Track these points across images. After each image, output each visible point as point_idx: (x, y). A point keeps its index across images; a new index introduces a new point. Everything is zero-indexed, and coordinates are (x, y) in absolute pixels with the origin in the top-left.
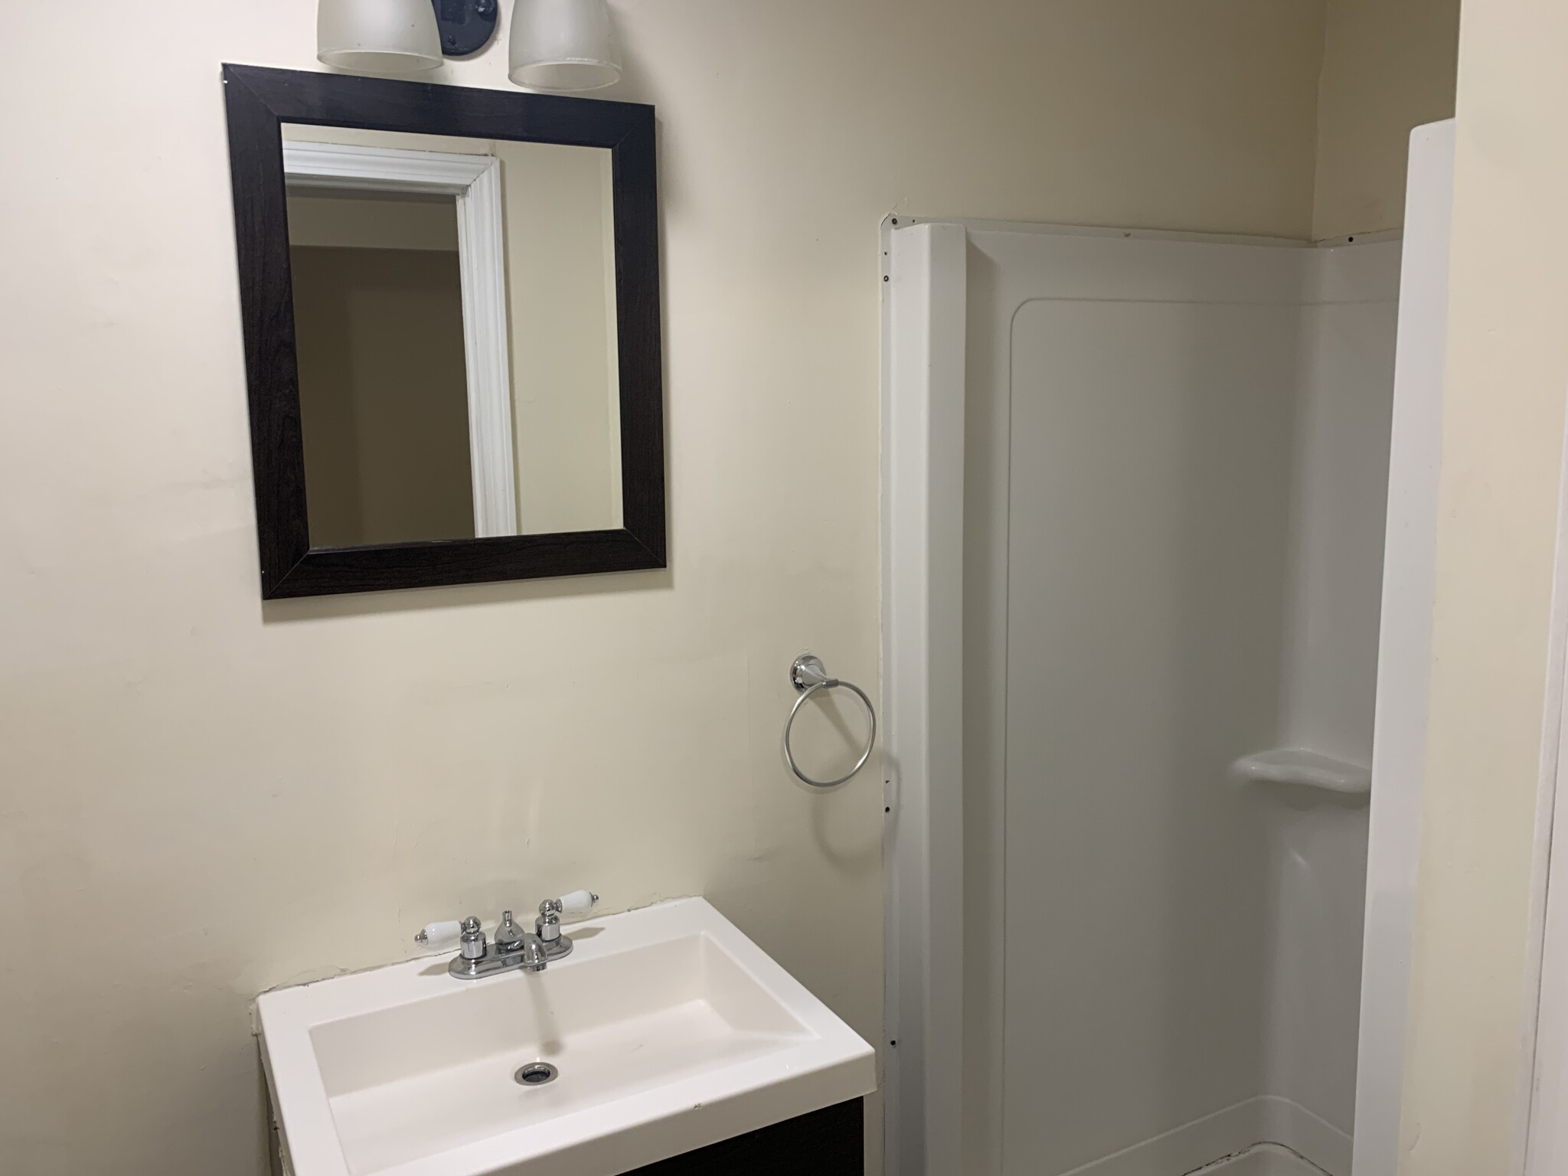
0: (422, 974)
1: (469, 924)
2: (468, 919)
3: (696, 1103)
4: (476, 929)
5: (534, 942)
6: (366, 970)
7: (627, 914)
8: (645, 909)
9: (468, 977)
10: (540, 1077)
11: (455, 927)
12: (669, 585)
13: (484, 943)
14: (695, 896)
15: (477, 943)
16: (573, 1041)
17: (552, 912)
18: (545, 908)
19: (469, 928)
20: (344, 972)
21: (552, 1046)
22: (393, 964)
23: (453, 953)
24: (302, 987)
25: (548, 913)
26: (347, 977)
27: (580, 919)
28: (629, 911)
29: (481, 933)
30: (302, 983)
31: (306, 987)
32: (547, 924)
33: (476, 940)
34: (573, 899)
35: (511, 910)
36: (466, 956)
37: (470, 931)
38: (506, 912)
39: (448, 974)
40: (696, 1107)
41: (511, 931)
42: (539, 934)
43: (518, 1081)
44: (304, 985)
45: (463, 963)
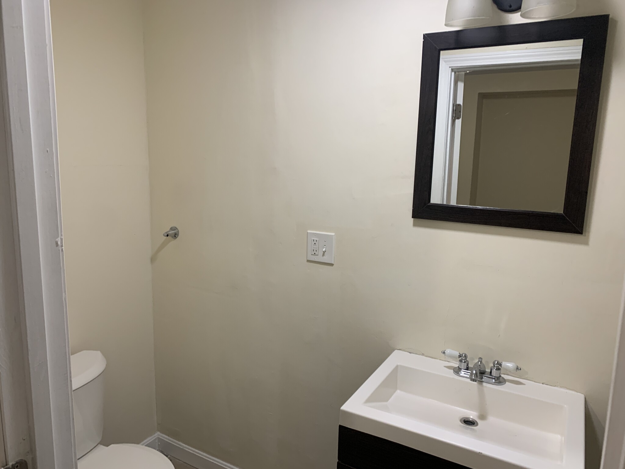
0: (445, 367)
1: (463, 355)
2: (463, 354)
3: (481, 451)
4: (465, 358)
5: (476, 371)
6: (430, 357)
7: (542, 384)
8: (551, 387)
9: (458, 375)
10: (470, 423)
11: (457, 354)
12: (586, 243)
13: (468, 365)
14: (580, 393)
15: (465, 363)
16: (491, 419)
17: (498, 366)
18: (495, 363)
19: (462, 357)
20: (423, 355)
21: (483, 417)
22: (440, 360)
23: (456, 365)
24: (409, 353)
25: (496, 366)
26: (424, 357)
27: (518, 377)
28: (543, 384)
29: (467, 361)
30: (410, 352)
31: (410, 354)
32: (495, 370)
33: (465, 362)
34: (509, 365)
35: (482, 358)
36: (460, 367)
37: (463, 358)
38: (480, 358)
39: (452, 371)
40: (480, 453)
41: (480, 366)
42: (491, 372)
43: (461, 421)
44: (410, 353)
45: (458, 369)
